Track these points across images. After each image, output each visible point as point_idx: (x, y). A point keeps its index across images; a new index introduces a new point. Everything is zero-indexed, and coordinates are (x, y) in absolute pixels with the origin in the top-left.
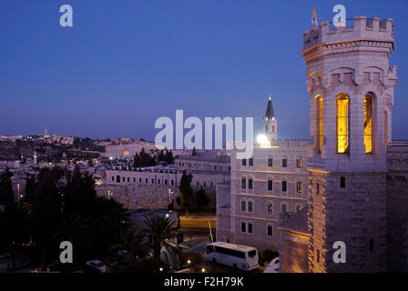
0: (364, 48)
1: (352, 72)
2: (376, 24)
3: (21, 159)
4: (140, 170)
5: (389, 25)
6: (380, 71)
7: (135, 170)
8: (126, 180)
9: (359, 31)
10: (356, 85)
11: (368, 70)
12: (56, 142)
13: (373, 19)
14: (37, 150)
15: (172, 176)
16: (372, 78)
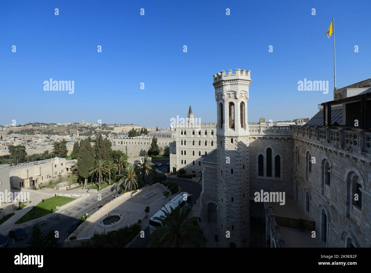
0: (240, 83)
1: (235, 93)
2: (244, 72)
3: (70, 135)
4: (132, 138)
5: (249, 73)
6: (246, 93)
7: (130, 138)
8: (126, 143)
9: (238, 75)
10: (237, 99)
11: (241, 92)
12: (89, 126)
13: (243, 70)
14: (79, 130)
15: (148, 141)
16: (243, 96)
